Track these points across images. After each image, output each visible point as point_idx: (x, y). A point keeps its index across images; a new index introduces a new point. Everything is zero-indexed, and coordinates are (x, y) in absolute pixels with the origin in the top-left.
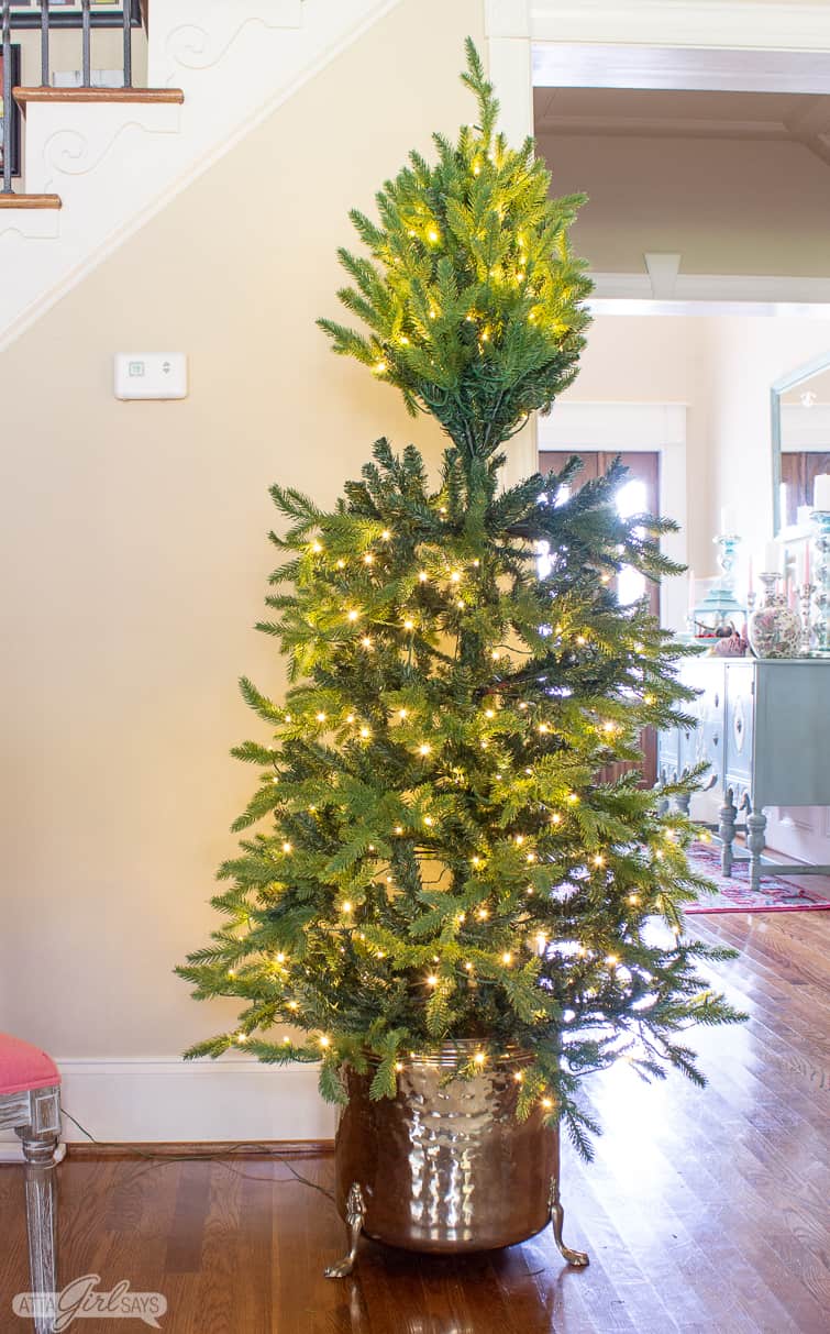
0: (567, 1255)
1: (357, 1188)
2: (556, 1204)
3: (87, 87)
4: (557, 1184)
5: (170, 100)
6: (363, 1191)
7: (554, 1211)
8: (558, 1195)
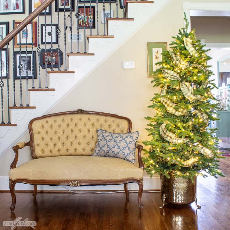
0: (198, 206)
1: (164, 194)
2: (196, 198)
3: (117, 18)
4: (196, 195)
5: (132, 20)
6: (165, 195)
7: (195, 199)
8: (196, 197)
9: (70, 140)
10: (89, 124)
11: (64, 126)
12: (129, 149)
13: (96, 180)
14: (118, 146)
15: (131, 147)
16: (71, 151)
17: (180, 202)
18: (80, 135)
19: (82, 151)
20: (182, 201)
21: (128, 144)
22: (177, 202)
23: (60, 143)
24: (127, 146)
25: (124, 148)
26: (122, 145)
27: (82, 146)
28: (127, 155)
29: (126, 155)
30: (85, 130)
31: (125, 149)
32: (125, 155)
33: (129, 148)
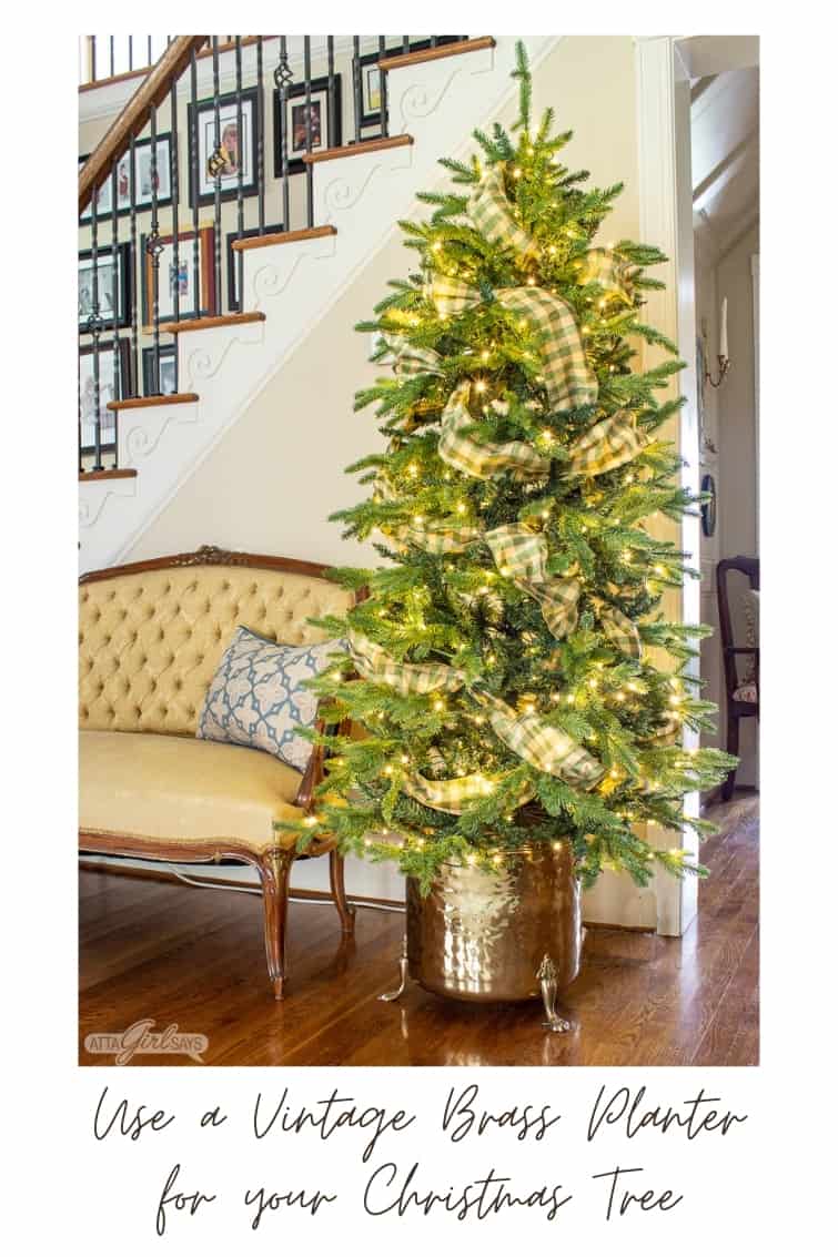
1: (405, 938)
2: (547, 978)
9: (151, 670)
10: (221, 604)
11: (137, 612)
12: (295, 713)
13: (94, 832)
14: (254, 697)
15: (302, 707)
16: (150, 716)
17: (474, 988)
18: (185, 652)
19: (185, 717)
20: (482, 987)
21: (290, 692)
22: (462, 987)
23: (117, 679)
24: (288, 700)
25: (275, 709)
26: (270, 693)
27: (184, 697)
28: (284, 740)
29: (279, 740)
30: (204, 631)
31: (277, 713)
32: (274, 737)
33: (293, 708)
